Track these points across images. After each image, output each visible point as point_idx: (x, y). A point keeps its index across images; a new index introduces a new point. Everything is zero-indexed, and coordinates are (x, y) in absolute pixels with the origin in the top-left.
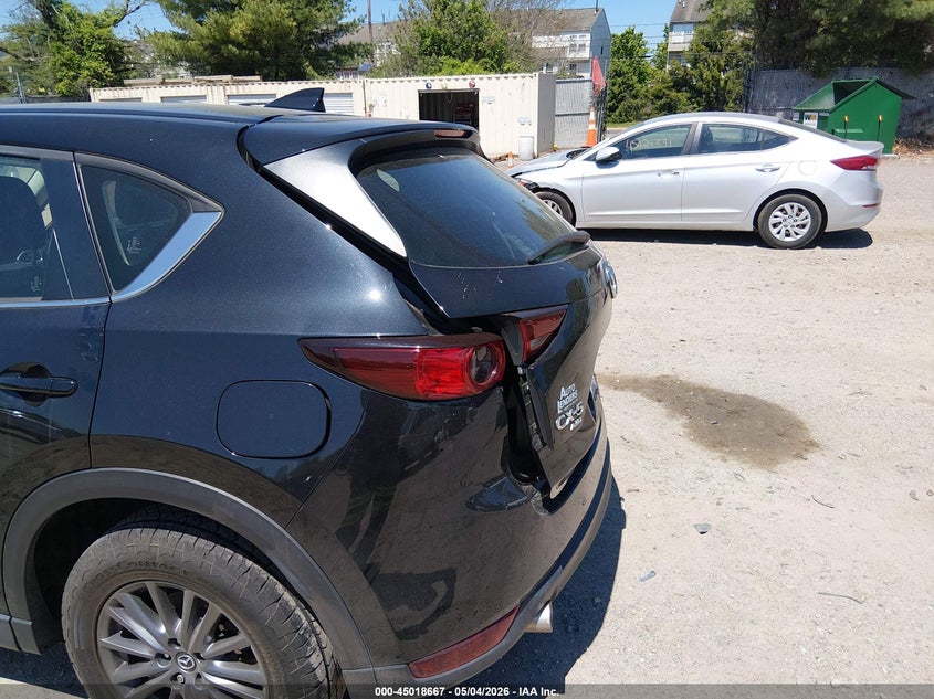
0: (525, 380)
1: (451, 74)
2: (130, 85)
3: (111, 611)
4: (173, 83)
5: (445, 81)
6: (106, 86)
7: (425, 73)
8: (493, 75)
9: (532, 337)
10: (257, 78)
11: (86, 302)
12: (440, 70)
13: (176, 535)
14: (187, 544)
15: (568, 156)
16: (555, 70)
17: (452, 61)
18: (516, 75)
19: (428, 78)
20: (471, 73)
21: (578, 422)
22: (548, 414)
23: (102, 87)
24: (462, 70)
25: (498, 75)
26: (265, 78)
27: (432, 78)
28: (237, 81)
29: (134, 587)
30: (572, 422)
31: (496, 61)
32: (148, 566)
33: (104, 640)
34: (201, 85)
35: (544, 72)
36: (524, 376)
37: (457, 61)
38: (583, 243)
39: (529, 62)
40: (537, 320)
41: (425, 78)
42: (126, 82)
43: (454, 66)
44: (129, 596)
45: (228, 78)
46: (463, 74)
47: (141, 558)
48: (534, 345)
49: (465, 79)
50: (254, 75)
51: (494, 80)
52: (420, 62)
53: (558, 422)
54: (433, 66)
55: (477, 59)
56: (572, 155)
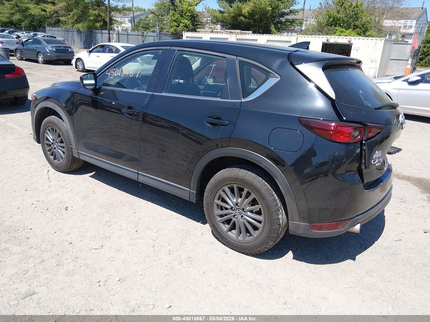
0: (365, 145)
1: (340, 35)
2: (199, 32)
3: (221, 192)
4: (216, 32)
5: (336, 39)
6: (189, 31)
7: (327, 34)
8: (361, 38)
9: (371, 132)
10: (251, 32)
11: (234, 101)
12: (335, 33)
13: (246, 171)
14: (249, 175)
15: (394, 78)
16: (394, 37)
17: (341, 29)
18: (373, 38)
19: (329, 37)
20: (350, 35)
21: (379, 164)
22: (370, 158)
23: (188, 31)
24: (346, 34)
25: (364, 38)
26: (254, 32)
27: (330, 36)
28: (242, 33)
29: (229, 186)
30: (377, 163)
31: (363, 31)
32: (236, 179)
33: (216, 201)
34: (227, 34)
35: (387, 37)
36: (365, 144)
37: (344, 30)
38: (395, 107)
39: (380, 32)
40: (373, 127)
41: (327, 36)
42: (198, 30)
43: (342, 32)
44: (227, 188)
45: (239, 31)
46: (346, 36)
47: (235, 176)
48: (370, 135)
49: (347, 38)
50: (249, 31)
51: (361, 40)
52: (326, 29)
53: (372, 161)
54: (332, 31)
55: (354, 29)
56: (396, 78)
